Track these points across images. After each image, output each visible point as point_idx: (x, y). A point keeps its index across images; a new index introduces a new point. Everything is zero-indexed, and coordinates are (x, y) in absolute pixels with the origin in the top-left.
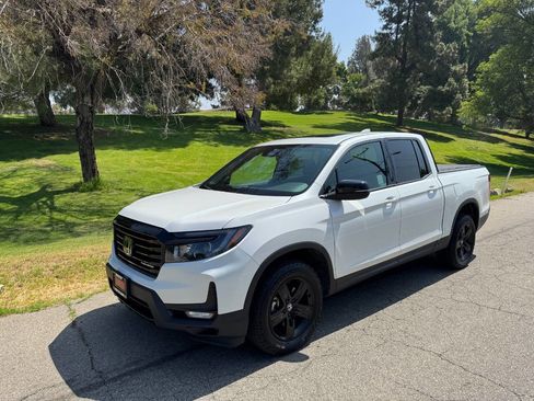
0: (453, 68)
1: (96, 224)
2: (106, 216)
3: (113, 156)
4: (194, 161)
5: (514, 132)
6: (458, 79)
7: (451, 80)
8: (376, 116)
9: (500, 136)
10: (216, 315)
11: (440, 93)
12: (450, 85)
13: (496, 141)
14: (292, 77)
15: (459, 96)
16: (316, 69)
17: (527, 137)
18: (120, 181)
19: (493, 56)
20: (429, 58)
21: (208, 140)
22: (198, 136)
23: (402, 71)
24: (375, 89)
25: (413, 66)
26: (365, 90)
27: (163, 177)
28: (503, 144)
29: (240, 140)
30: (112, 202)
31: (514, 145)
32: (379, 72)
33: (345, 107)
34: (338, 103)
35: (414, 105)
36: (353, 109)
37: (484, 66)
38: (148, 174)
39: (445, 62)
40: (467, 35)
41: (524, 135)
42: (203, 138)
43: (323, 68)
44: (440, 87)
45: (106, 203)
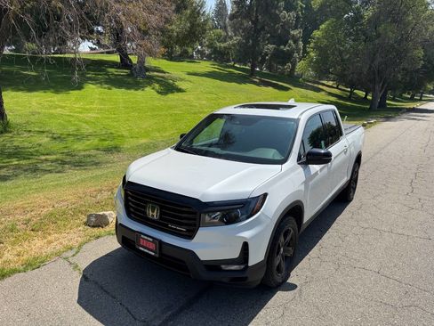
0: (292, 32)
1: (18, 167)
2: (25, 159)
3: (13, 97)
4: (92, 103)
5: (330, 83)
6: (296, 42)
7: (291, 42)
8: (233, 67)
9: (320, 86)
10: (247, 267)
11: (283, 51)
12: (290, 45)
13: (319, 90)
14: (172, 30)
15: (296, 54)
16: (193, 25)
17: (337, 88)
18: (27, 122)
19: (323, 26)
20: (276, 23)
21: (101, 83)
22: (90, 79)
23: (255, 31)
24: (234, 45)
25: (263, 28)
26: (225, 45)
27: (68, 118)
28: (323, 93)
29: (128, 83)
30: (26, 144)
31: (330, 94)
32: (235, 30)
33: (209, 58)
34: (201, 53)
35: (263, 60)
36: (215, 60)
37: (317, 33)
38: (52, 116)
39: (286, 27)
40: (301, 7)
41: (335, 86)
42: (95, 81)
43: (198, 25)
44: (282, 47)
45: (21, 145)
